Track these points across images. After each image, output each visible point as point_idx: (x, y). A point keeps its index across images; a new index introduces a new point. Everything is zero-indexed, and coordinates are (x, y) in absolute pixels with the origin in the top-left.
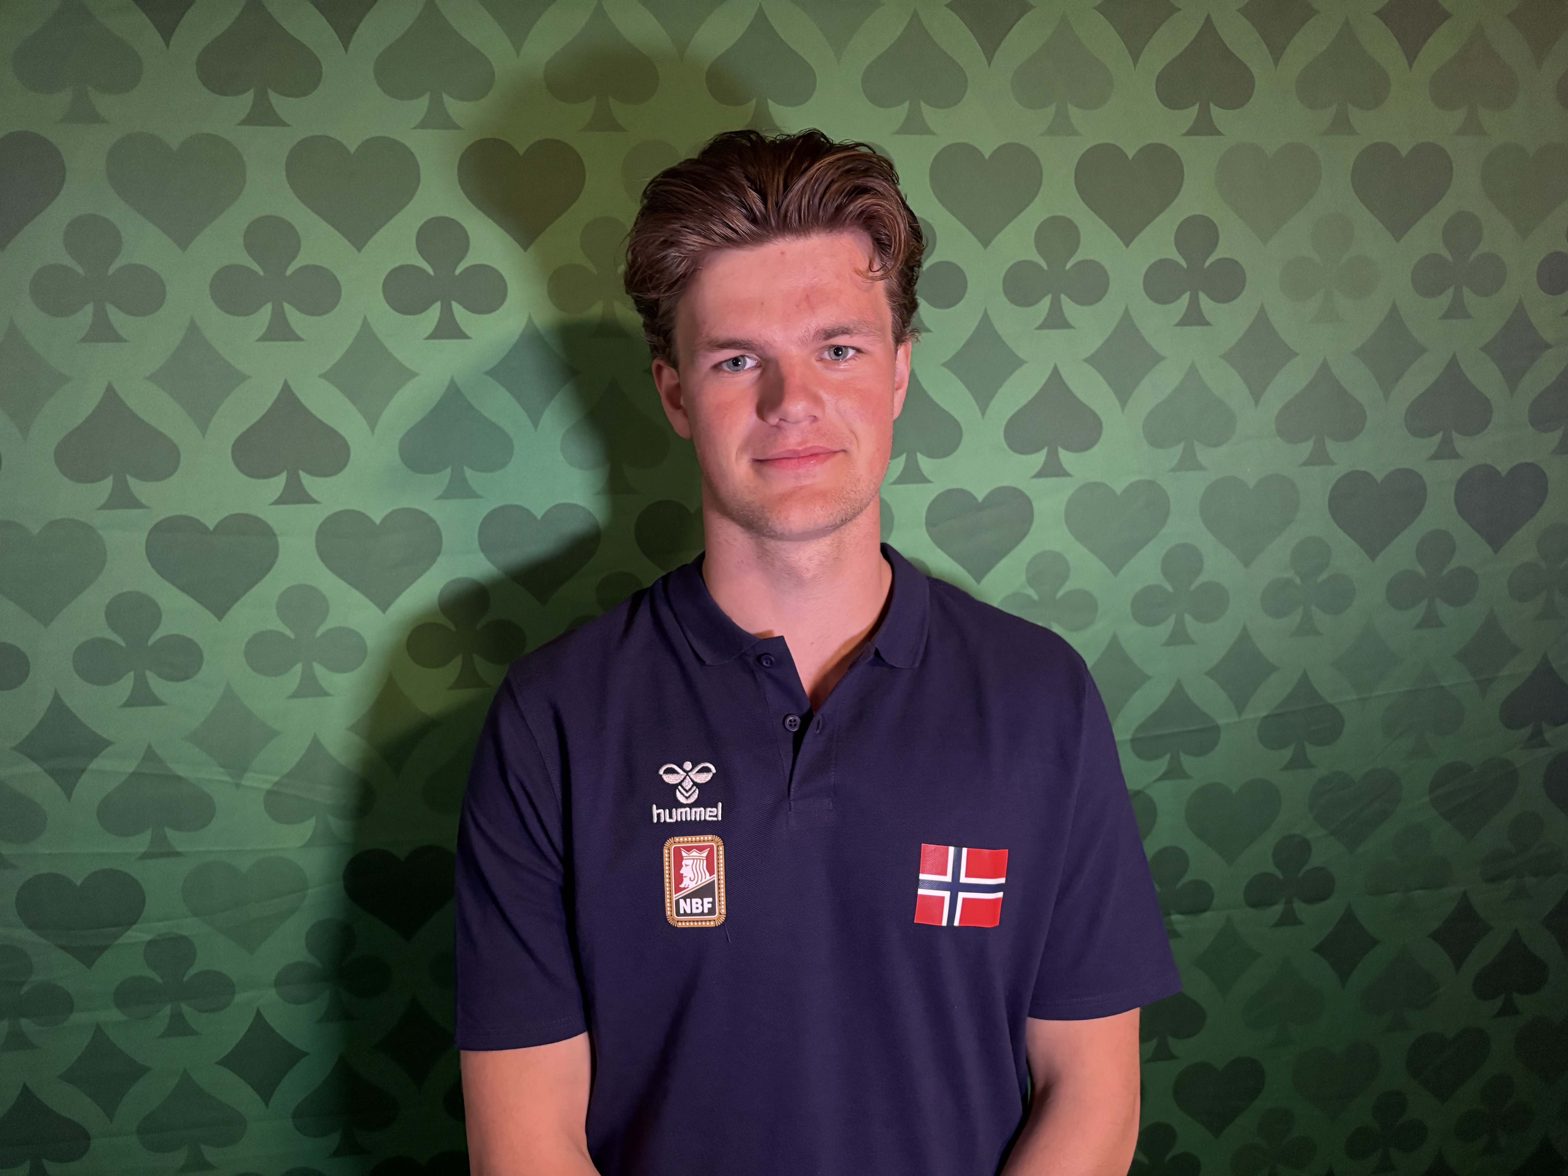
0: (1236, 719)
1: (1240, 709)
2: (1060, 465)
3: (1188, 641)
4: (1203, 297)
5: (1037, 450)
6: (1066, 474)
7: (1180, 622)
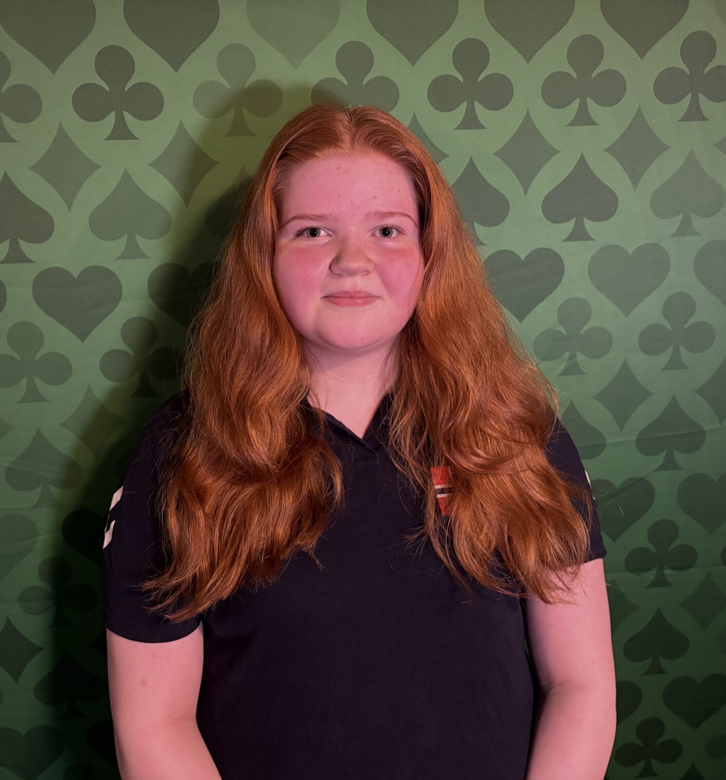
1: (722, 419)
2: (586, 232)
4: (702, 98)
5: (567, 220)
6: (589, 238)
7: (677, 352)
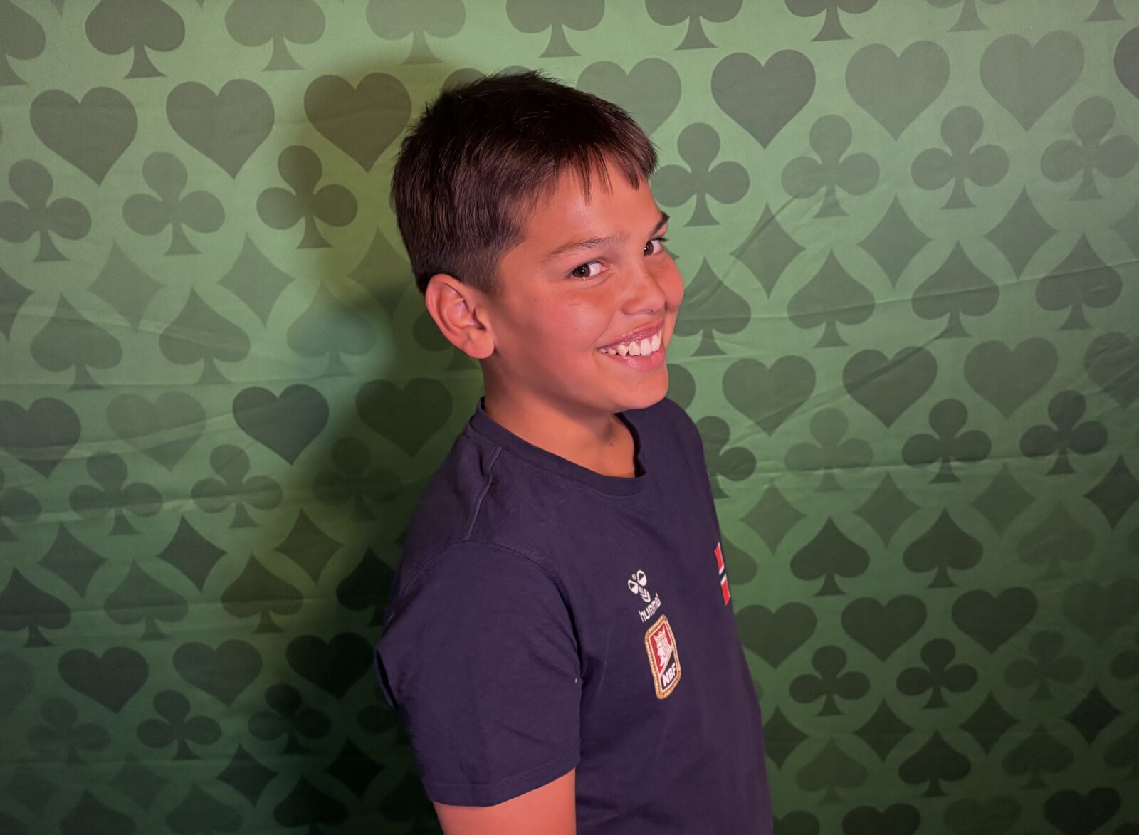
0: (1013, 280)
1: (1018, 271)
3: (967, 204)
7: (959, 187)
